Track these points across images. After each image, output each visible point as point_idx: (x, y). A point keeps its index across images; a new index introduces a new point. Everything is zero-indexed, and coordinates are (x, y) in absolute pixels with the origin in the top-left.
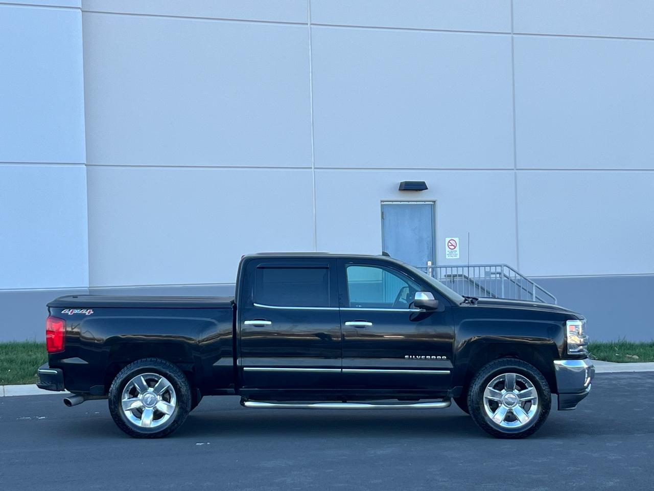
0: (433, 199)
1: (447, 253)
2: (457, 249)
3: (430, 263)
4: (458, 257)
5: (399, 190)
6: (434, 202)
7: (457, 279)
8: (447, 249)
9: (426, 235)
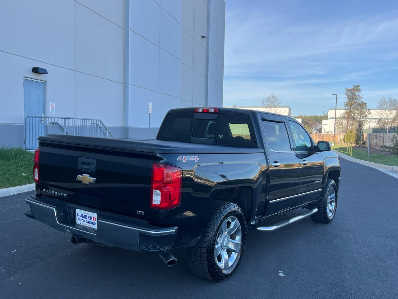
0: (45, 80)
1: (51, 111)
2: (55, 109)
3: (43, 115)
4: (55, 113)
5: (32, 71)
6: (45, 81)
7: (55, 125)
8: (51, 108)
9: (42, 100)
